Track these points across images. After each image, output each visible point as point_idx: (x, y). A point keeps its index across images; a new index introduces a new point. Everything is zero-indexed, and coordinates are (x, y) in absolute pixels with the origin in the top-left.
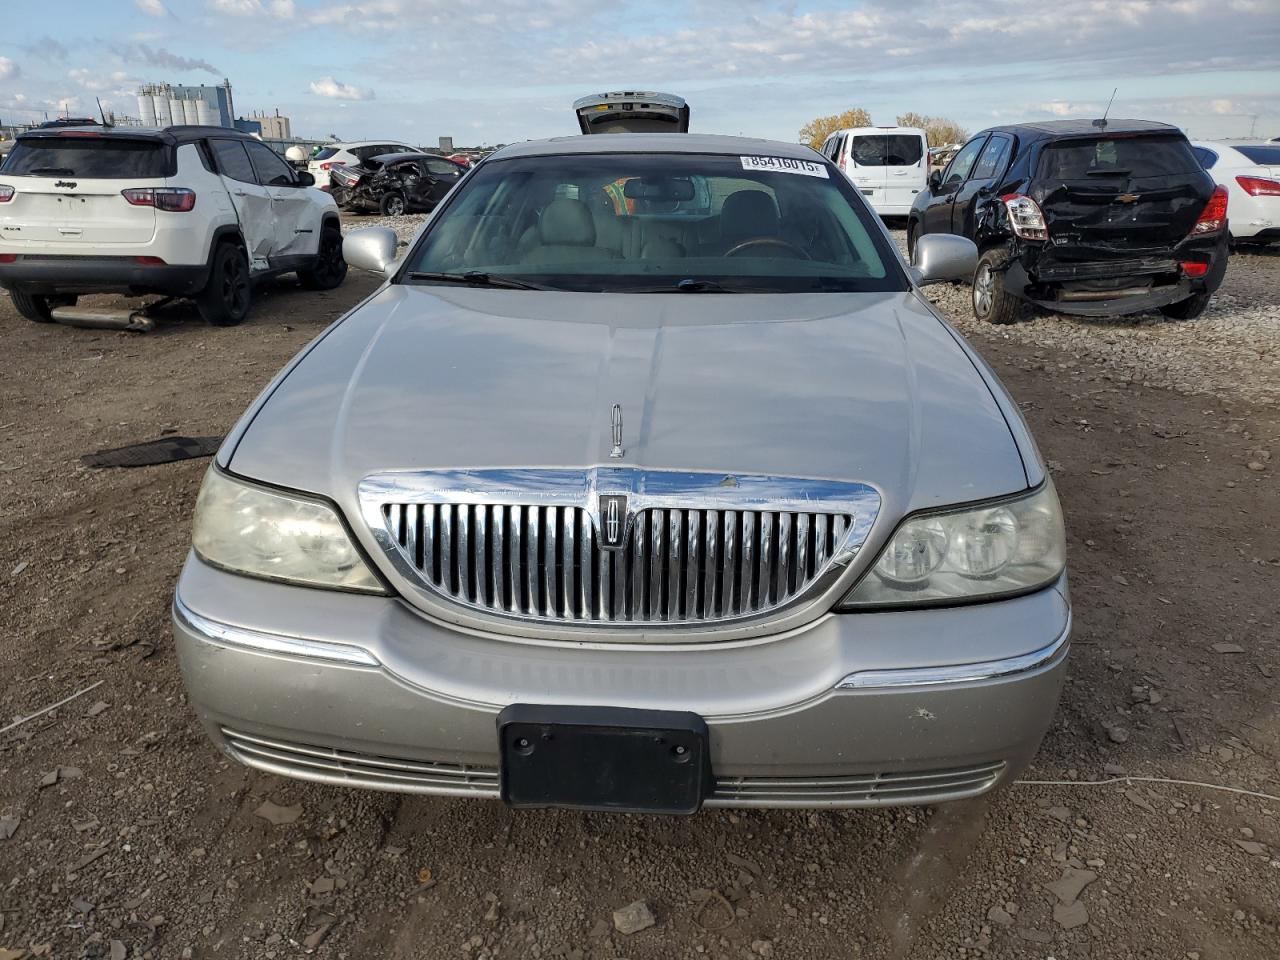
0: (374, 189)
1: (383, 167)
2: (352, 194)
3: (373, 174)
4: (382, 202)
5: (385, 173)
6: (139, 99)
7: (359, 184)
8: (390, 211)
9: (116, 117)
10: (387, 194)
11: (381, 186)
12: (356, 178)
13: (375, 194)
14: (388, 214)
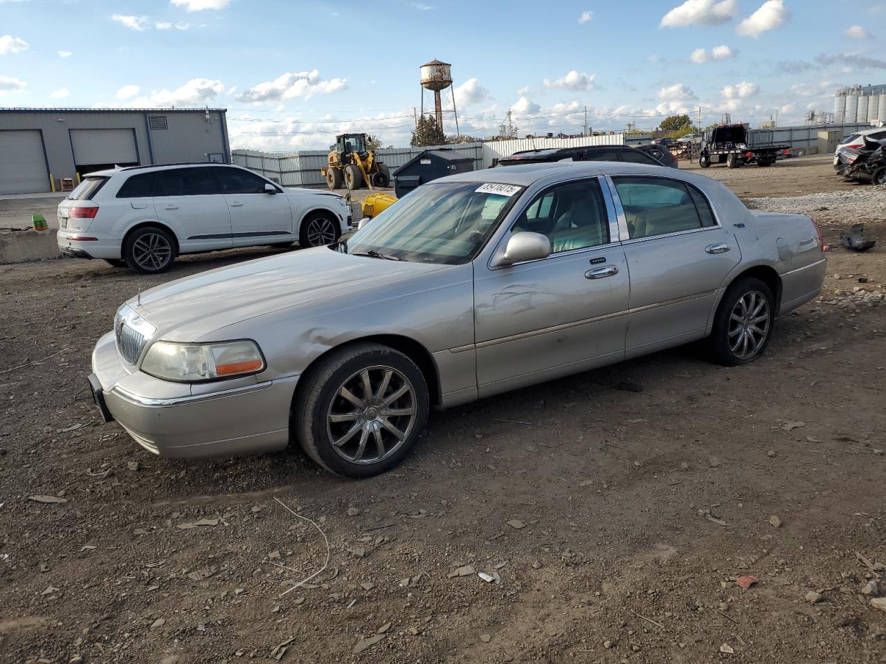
0: (869, 165)
1: (880, 148)
2: (850, 169)
3: (871, 153)
4: (874, 175)
5: (880, 152)
6: (836, 99)
7: (855, 162)
8: (880, 181)
9: (815, 114)
10: (880, 168)
11: (875, 162)
12: (855, 157)
13: (870, 168)
14: (877, 183)
